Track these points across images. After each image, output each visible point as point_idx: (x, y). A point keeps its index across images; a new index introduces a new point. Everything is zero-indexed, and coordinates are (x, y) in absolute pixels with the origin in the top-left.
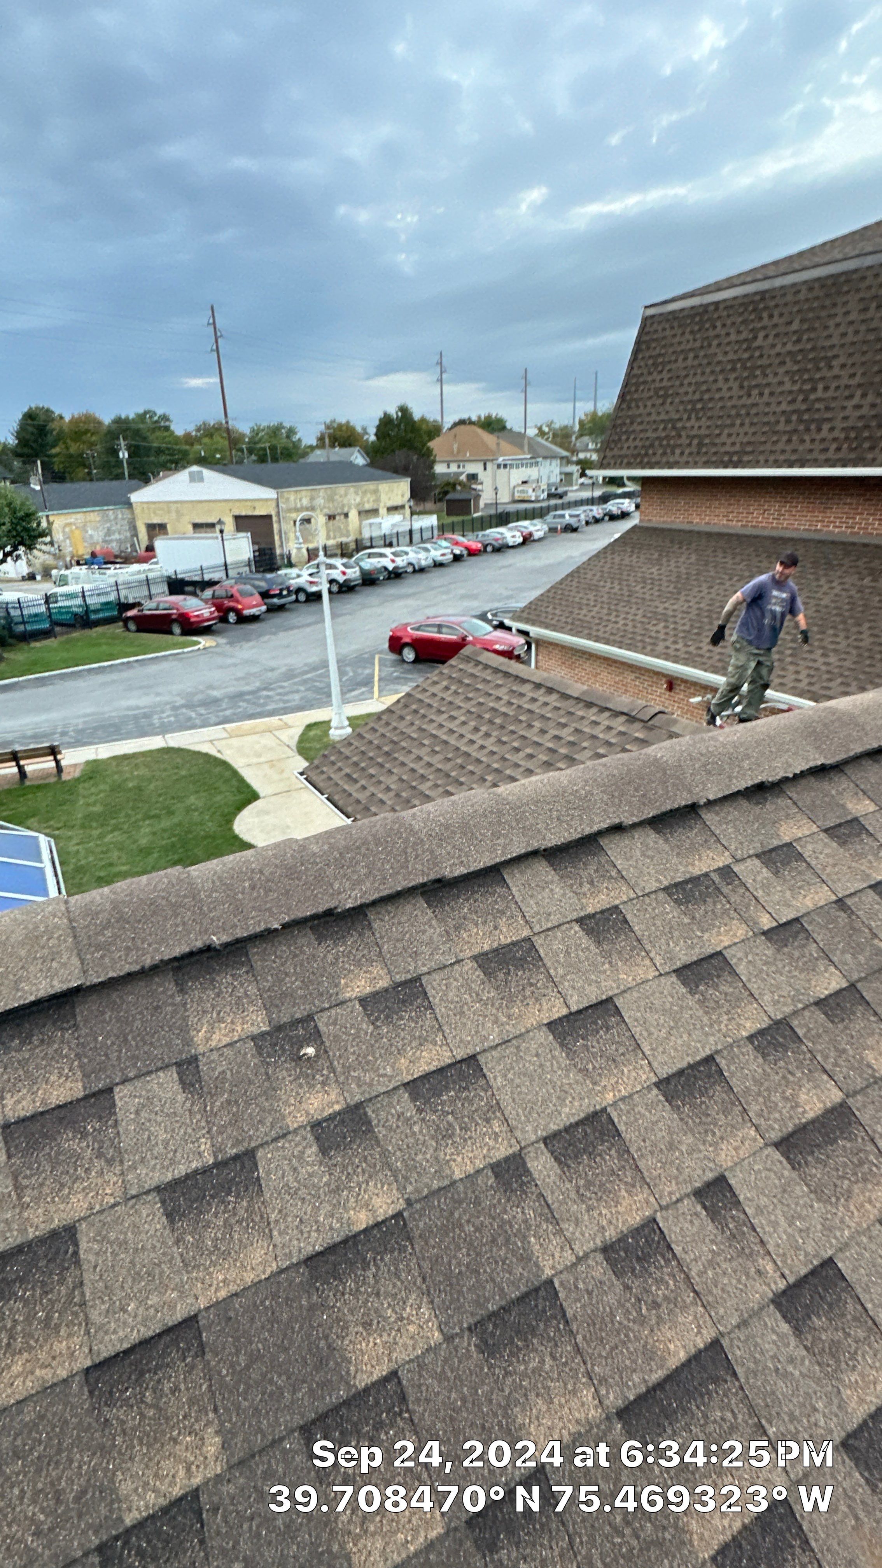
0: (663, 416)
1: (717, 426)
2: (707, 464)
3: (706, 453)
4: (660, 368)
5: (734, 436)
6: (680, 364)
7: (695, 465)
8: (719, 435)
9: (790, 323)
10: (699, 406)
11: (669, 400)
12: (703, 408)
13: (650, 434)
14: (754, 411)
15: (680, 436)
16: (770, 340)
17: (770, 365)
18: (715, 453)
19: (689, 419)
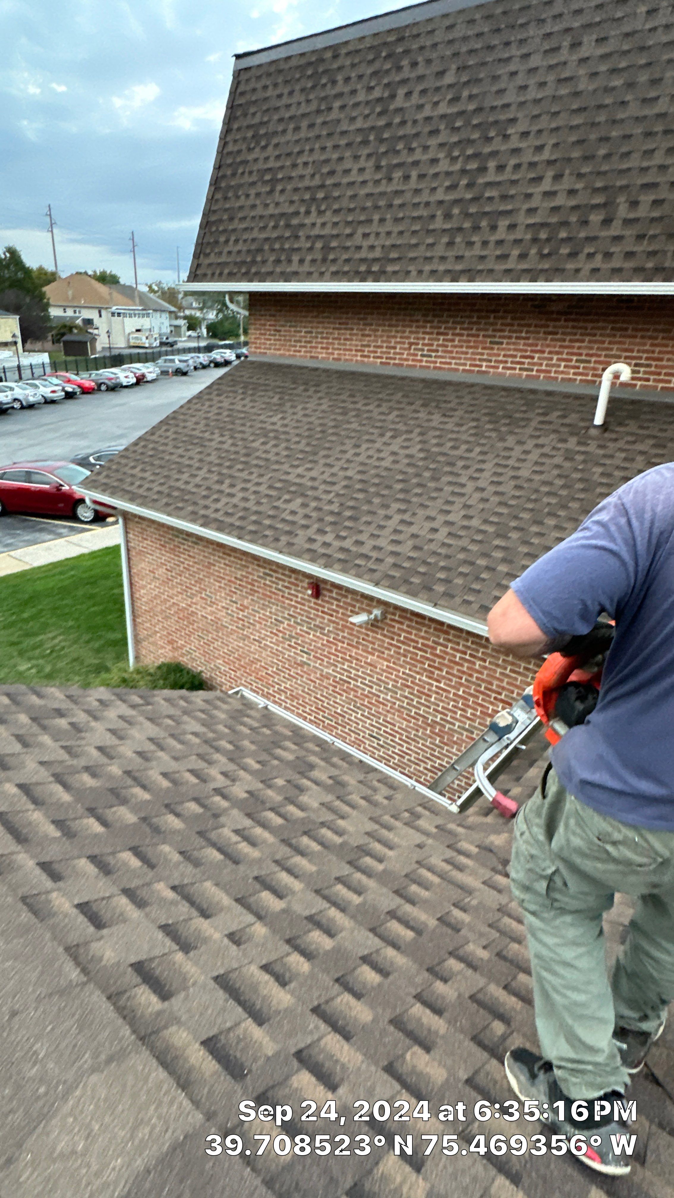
0: (271, 210)
1: (348, 223)
2: (337, 276)
3: (334, 261)
4: (263, 143)
5: (372, 236)
6: (290, 136)
7: (321, 277)
8: (350, 236)
9: (441, 74)
10: (320, 195)
11: (279, 188)
12: (325, 198)
13: (255, 234)
14: (397, 202)
15: (297, 237)
16: (415, 99)
17: (417, 135)
18: (347, 261)
19: (308, 213)
